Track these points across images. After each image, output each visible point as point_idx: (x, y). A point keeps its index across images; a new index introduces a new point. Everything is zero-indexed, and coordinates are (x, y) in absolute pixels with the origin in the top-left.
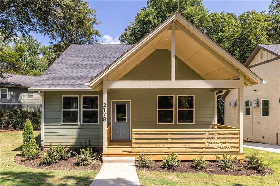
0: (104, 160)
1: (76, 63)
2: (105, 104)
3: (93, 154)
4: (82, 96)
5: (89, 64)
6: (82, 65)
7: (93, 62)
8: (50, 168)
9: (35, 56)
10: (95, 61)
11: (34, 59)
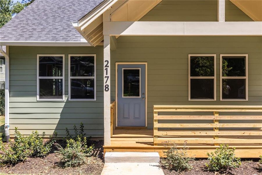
0: (107, 158)
1: (60, 8)
2: (108, 62)
3: (88, 147)
4: (70, 56)
5: (80, 9)
6: (69, 11)
7: (86, 7)
8: (13, 170)
9: (6, 14)
10: (90, 6)
11: (5, 19)
